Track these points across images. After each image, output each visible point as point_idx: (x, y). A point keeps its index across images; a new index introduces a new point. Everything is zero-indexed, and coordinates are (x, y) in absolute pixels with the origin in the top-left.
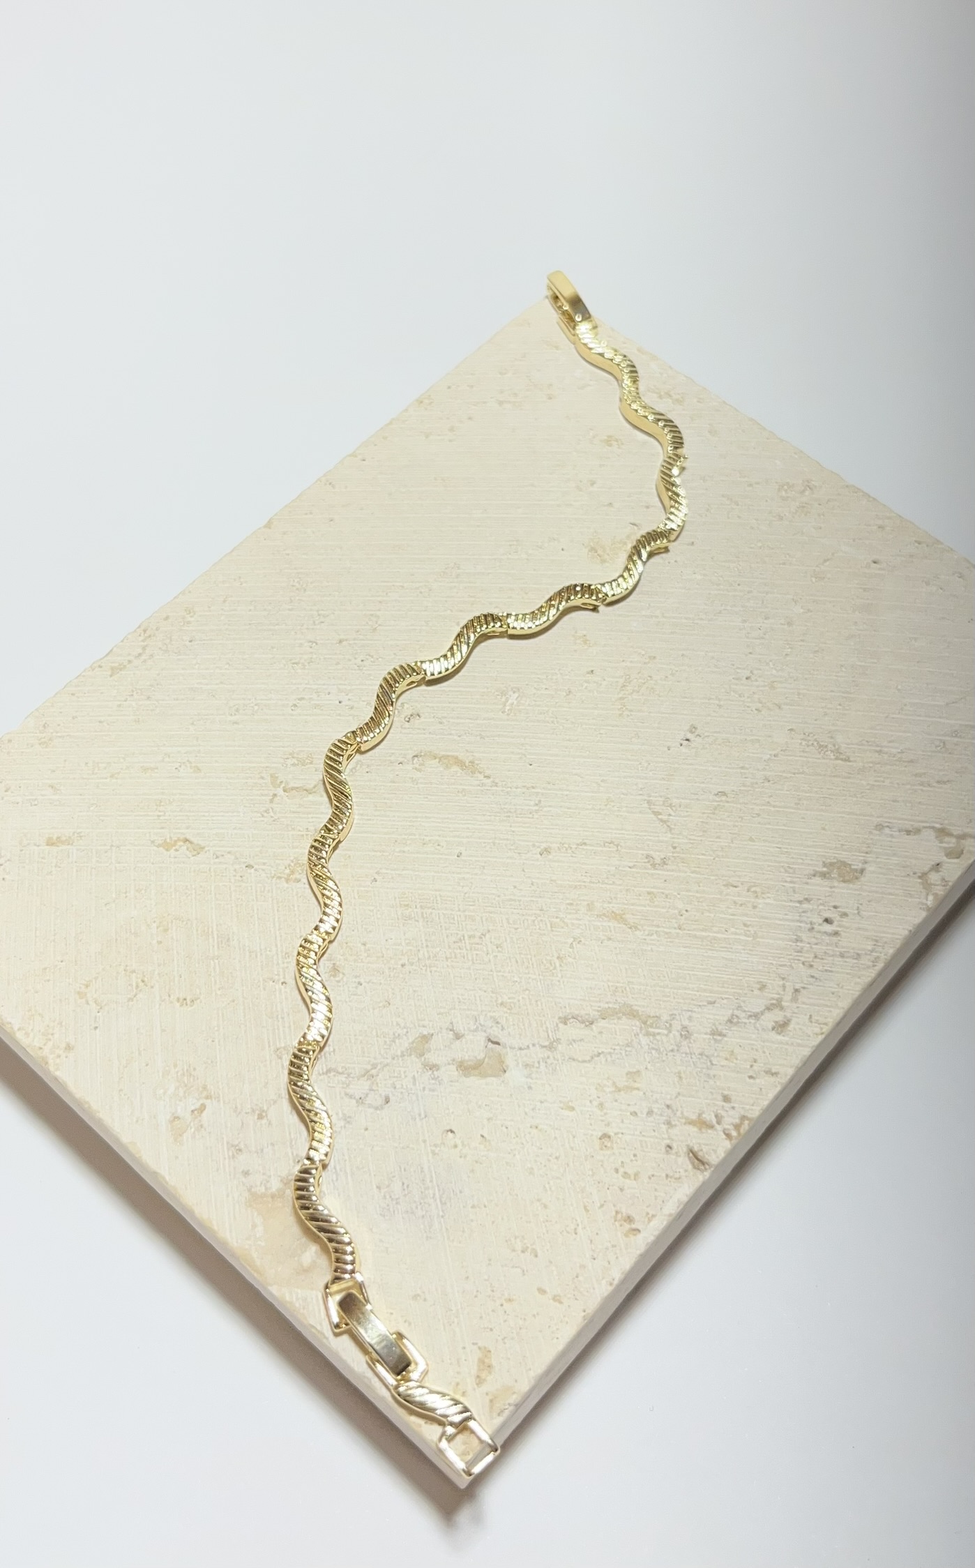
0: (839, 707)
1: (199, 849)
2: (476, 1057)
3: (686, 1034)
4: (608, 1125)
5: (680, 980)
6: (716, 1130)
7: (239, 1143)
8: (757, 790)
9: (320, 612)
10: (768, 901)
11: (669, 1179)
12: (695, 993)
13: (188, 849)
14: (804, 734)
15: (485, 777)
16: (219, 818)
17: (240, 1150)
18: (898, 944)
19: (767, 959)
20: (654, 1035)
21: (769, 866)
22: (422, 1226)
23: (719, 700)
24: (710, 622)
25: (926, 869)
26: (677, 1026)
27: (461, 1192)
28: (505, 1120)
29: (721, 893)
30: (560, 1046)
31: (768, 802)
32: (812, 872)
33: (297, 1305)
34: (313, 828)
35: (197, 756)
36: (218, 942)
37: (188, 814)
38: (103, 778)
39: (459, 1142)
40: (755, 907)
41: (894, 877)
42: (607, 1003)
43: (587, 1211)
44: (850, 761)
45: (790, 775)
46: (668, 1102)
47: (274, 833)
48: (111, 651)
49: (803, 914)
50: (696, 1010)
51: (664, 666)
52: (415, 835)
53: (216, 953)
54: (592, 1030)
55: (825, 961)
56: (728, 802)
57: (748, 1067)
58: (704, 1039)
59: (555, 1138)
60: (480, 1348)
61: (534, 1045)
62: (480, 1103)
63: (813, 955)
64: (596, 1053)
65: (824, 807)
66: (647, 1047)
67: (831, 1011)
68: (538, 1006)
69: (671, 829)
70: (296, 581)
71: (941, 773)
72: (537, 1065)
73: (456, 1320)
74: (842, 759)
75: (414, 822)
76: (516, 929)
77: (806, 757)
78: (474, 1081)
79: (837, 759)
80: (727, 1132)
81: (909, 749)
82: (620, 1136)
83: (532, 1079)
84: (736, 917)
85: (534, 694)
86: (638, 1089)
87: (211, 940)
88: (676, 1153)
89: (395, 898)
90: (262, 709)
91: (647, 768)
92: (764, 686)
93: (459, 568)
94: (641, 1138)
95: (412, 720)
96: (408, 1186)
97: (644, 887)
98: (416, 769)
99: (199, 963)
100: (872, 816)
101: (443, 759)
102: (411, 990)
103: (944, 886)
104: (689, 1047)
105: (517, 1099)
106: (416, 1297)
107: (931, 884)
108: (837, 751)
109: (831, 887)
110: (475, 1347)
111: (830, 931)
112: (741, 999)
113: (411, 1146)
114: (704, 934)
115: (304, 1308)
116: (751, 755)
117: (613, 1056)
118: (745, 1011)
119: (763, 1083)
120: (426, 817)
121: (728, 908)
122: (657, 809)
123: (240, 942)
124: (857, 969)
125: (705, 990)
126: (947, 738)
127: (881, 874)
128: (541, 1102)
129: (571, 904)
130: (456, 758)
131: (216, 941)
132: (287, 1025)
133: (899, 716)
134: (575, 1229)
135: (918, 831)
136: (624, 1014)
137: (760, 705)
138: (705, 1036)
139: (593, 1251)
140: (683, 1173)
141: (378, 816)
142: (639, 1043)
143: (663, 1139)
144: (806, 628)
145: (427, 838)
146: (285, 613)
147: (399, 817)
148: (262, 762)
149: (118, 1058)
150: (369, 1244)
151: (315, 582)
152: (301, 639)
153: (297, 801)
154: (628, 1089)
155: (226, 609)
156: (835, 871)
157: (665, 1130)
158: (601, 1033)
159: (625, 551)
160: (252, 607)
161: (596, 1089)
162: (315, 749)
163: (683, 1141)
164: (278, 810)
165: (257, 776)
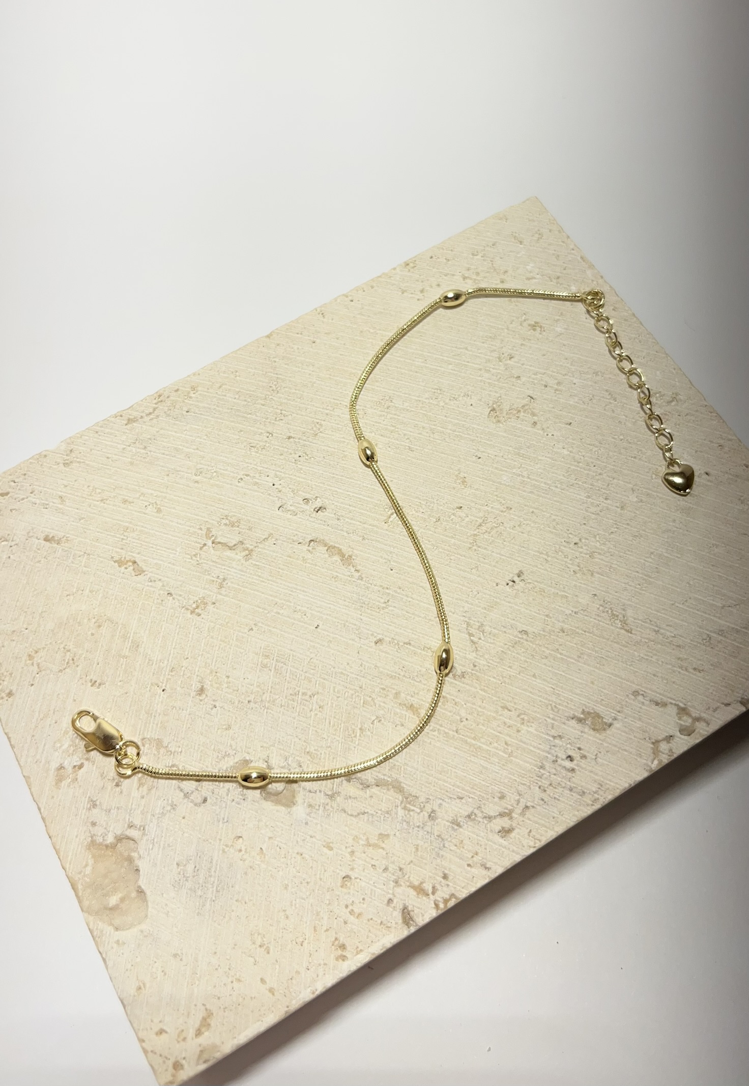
0: (638, 586)
1: (140, 572)
2: (276, 788)
3: (433, 817)
4: (352, 869)
5: (443, 774)
6: (429, 898)
7: (97, 800)
8: (552, 637)
9: (283, 412)
10: (530, 729)
11: (382, 926)
12: (451, 787)
13: (134, 569)
14: (604, 601)
15: (356, 570)
16: (162, 552)
17: (96, 805)
18: (617, 793)
19: (513, 775)
20: (409, 811)
21: (540, 701)
22: (197, 904)
23: (548, 557)
24: (563, 491)
25: (660, 738)
26: (428, 808)
27: (232, 887)
28: (281, 842)
29: (497, 712)
30: (338, 798)
31: (558, 649)
32: (571, 716)
34: (221, 577)
35: (162, 501)
37: (143, 543)
38: (95, 500)
39: (243, 849)
40: (518, 731)
41: (633, 738)
42: (384, 775)
43: (315, 930)
44: (631, 633)
45: (581, 632)
46: (402, 866)
47: (195, 573)
48: (132, 406)
49: (552, 747)
50: (447, 800)
51: (516, 518)
52: (291, 602)
54: (366, 792)
55: (556, 790)
56: (527, 640)
57: (470, 857)
58: (445, 824)
60: (206, 1010)
61: (320, 791)
62: (268, 824)
63: (549, 783)
64: (363, 812)
65: (598, 665)
66: (401, 818)
67: (547, 832)
68: (333, 762)
69: (477, 650)
70: (274, 383)
71: (700, 662)
72: (317, 807)
73: (197, 983)
74: (626, 630)
75: (294, 592)
76: (338, 697)
77: (599, 620)
78: (269, 806)
79: (622, 628)
80: (437, 902)
81: (680, 636)
82: (358, 880)
83: (310, 817)
84: (501, 735)
86: (383, 849)
87: (126, 643)
88: (394, 907)
89: (261, 648)
90: (218, 477)
91: (476, 595)
92: (586, 554)
94: (373, 888)
95: (320, 511)
96: (198, 870)
98: (309, 551)
99: (113, 658)
100: (634, 683)
101: (330, 548)
102: (248, 723)
103: (669, 756)
104: (431, 828)
105: (295, 829)
107: (661, 752)
108: (624, 622)
109: (582, 732)
110: (203, 1008)
111: (569, 767)
112: (484, 802)
113: (210, 841)
114: (473, 742)
115: (99, 937)
116: (557, 607)
117: (374, 817)
118: (482, 812)
119: (476, 873)
120: (303, 591)
121: (498, 726)
122: (472, 631)
123: (145, 650)
124: (578, 803)
125: (458, 787)
126: (715, 635)
127: (625, 732)
128: (311, 837)
129: (384, 689)
130: (341, 550)
131: (130, 644)
132: (156, 722)
133: (681, 606)
134: (303, 942)
135: (665, 705)
136: (393, 787)
137: (578, 568)
139: (309, 963)
140: (394, 925)
142: (396, 814)
143: (388, 893)
144: (634, 515)
145: (298, 608)
146: (258, 406)
147: (284, 585)
148: (205, 517)
149: (39, 712)
150: (157, 905)
151: (286, 387)
152: (262, 429)
153: (218, 553)
154: (376, 846)
155: (219, 393)
156: (590, 719)
157: (392, 886)
158: (371, 797)
159: (518, 417)
160: (237, 397)
161: (354, 839)
162: (244, 517)
163: (401, 900)
164: (203, 557)
165: (198, 527)
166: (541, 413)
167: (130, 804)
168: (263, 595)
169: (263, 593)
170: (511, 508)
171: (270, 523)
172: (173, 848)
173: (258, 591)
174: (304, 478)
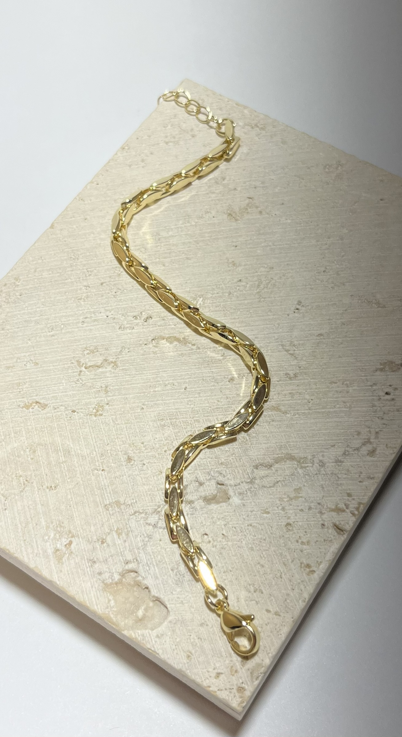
0: (375, 280)
1: (44, 406)
2: (212, 494)
3: (322, 464)
4: (289, 518)
5: (314, 437)
6: (346, 512)
7: (93, 558)
8: (339, 330)
9: (89, 270)
10: (354, 388)
11: (326, 542)
12: (324, 442)
13: (38, 407)
14: (359, 297)
15: (192, 345)
16: (53, 388)
17: (95, 562)
19: (358, 418)
20: (305, 467)
21: (352, 369)
23: (311, 285)
26: (316, 460)
28: (233, 524)
29: (328, 387)
30: (256, 481)
32: (375, 369)
33: (139, 639)
34: (104, 386)
35: (34, 357)
36: (64, 454)
37: (36, 388)
39: (211, 539)
40: (347, 392)
42: (277, 454)
43: (285, 565)
44: (386, 308)
45: (354, 320)
46: (319, 502)
47: (84, 391)
49: (374, 392)
50: (325, 451)
51: (278, 272)
52: (159, 381)
53: (64, 460)
54: (272, 470)
55: (390, 415)
56: (324, 339)
57: (358, 477)
58: (332, 466)
59: (262, 529)
61: (242, 482)
62: (219, 517)
63: (382, 413)
64: (276, 482)
65: (376, 334)
66: (303, 474)
67: (397, 441)
68: (241, 461)
69: (296, 358)
70: (72, 254)
72: (245, 493)
74: (381, 307)
75: (158, 375)
77: (361, 309)
78: (214, 506)
79: (378, 307)
80: (352, 513)
82: (296, 523)
83: (244, 500)
84: (338, 399)
85: (211, 297)
86: (301, 497)
87: (60, 454)
88: (328, 527)
89: (155, 417)
90: (66, 327)
91: (278, 327)
92: (334, 275)
93: (159, 235)
94: (308, 523)
95: (148, 320)
97: (287, 390)
98: (155, 346)
99: (55, 466)
101: (168, 339)
104: (325, 471)
105: (238, 512)
106: (202, 625)
108: (378, 303)
109: (386, 376)
111: (389, 399)
112: (349, 441)
114: (323, 410)
115: (143, 640)
116: (333, 312)
117: (286, 482)
118: (351, 448)
119: (367, 484)
120: (164, 371)
121: (334, 395)
122: (287, 348)
123: (75, 452)
125: (328, 440)
128: (251, 512)
130: (175, 337)
131: (62, 453)
132: (108, 492)
134: (281, 576)
136: (287, 459)
137: (333, 285)
138: (332, 464)
139: (292, 585)
140: (332, 538)
141: (139, 374)
142: (298, 473)
143: (319, 521)
145: (167, 382)
146: (69, 273)
147: (149, 373)
148: (71, 355)
149: (20, 524)
150: (172, 601)
151: (82, 254)
152: (80, 286)
153: (93, 372)
154: (296, 498)
155: (37, 275)
156: (387, 367)
157: (319, 516)
158: (277, 471)
159: (247, 213)
160: (51, 272)
161: (279, 500)
162: (98, 344)
163: (329, 521)
164: (84, 379)
165: (69, 363)
166: (261, 204)
167: (119, 550)
168: (138, 385)
169: (138, 384)
170: (273, 268)
171: (118, 340)
172: (163, 561)
173: (133, 384)
174: (126, 304)
